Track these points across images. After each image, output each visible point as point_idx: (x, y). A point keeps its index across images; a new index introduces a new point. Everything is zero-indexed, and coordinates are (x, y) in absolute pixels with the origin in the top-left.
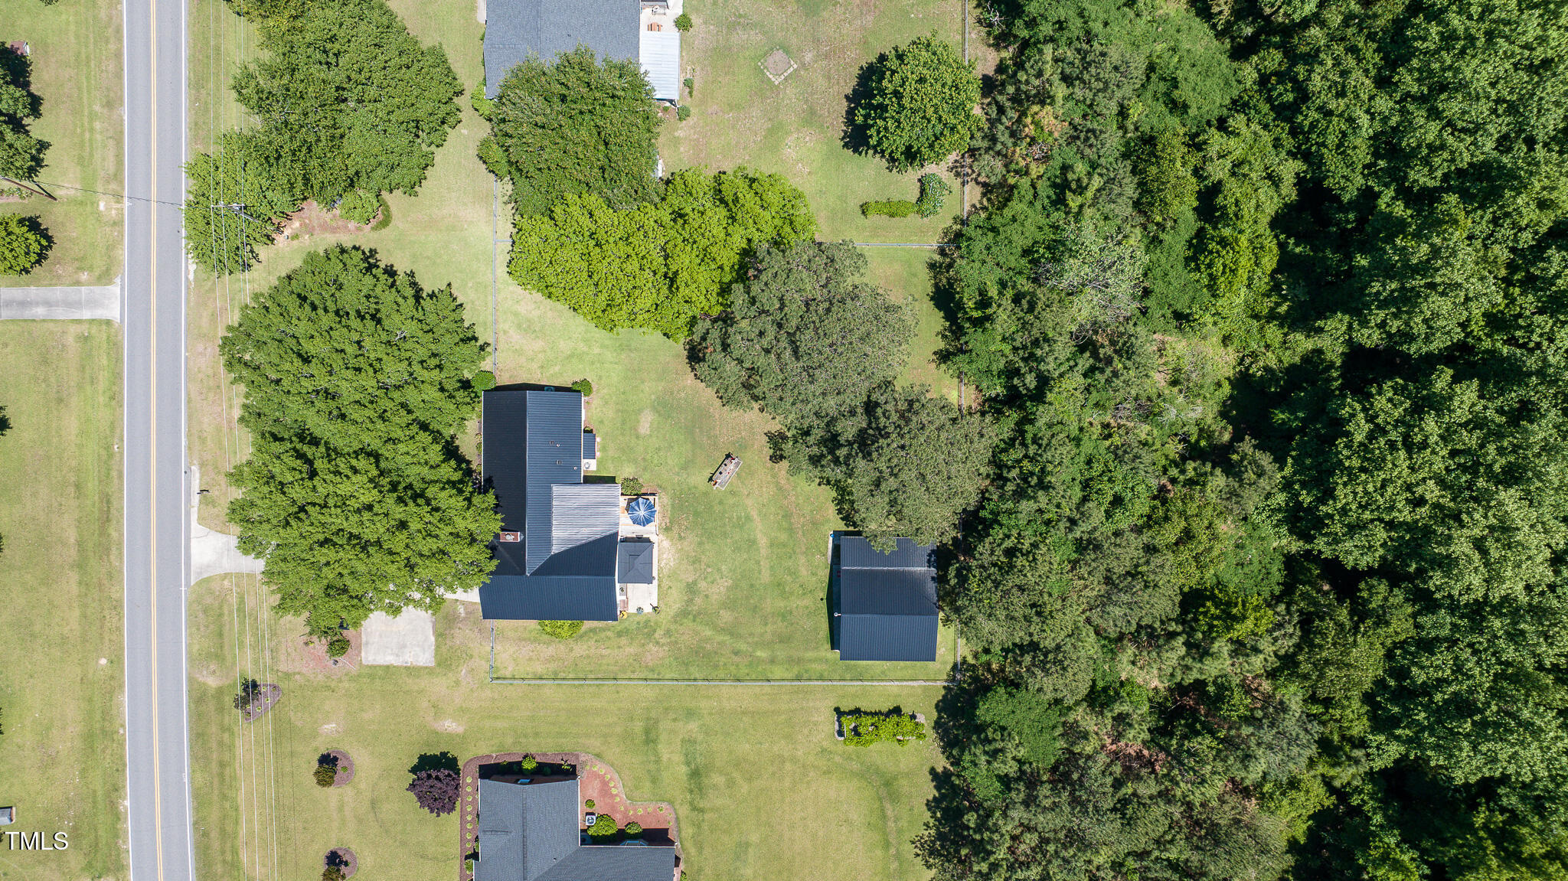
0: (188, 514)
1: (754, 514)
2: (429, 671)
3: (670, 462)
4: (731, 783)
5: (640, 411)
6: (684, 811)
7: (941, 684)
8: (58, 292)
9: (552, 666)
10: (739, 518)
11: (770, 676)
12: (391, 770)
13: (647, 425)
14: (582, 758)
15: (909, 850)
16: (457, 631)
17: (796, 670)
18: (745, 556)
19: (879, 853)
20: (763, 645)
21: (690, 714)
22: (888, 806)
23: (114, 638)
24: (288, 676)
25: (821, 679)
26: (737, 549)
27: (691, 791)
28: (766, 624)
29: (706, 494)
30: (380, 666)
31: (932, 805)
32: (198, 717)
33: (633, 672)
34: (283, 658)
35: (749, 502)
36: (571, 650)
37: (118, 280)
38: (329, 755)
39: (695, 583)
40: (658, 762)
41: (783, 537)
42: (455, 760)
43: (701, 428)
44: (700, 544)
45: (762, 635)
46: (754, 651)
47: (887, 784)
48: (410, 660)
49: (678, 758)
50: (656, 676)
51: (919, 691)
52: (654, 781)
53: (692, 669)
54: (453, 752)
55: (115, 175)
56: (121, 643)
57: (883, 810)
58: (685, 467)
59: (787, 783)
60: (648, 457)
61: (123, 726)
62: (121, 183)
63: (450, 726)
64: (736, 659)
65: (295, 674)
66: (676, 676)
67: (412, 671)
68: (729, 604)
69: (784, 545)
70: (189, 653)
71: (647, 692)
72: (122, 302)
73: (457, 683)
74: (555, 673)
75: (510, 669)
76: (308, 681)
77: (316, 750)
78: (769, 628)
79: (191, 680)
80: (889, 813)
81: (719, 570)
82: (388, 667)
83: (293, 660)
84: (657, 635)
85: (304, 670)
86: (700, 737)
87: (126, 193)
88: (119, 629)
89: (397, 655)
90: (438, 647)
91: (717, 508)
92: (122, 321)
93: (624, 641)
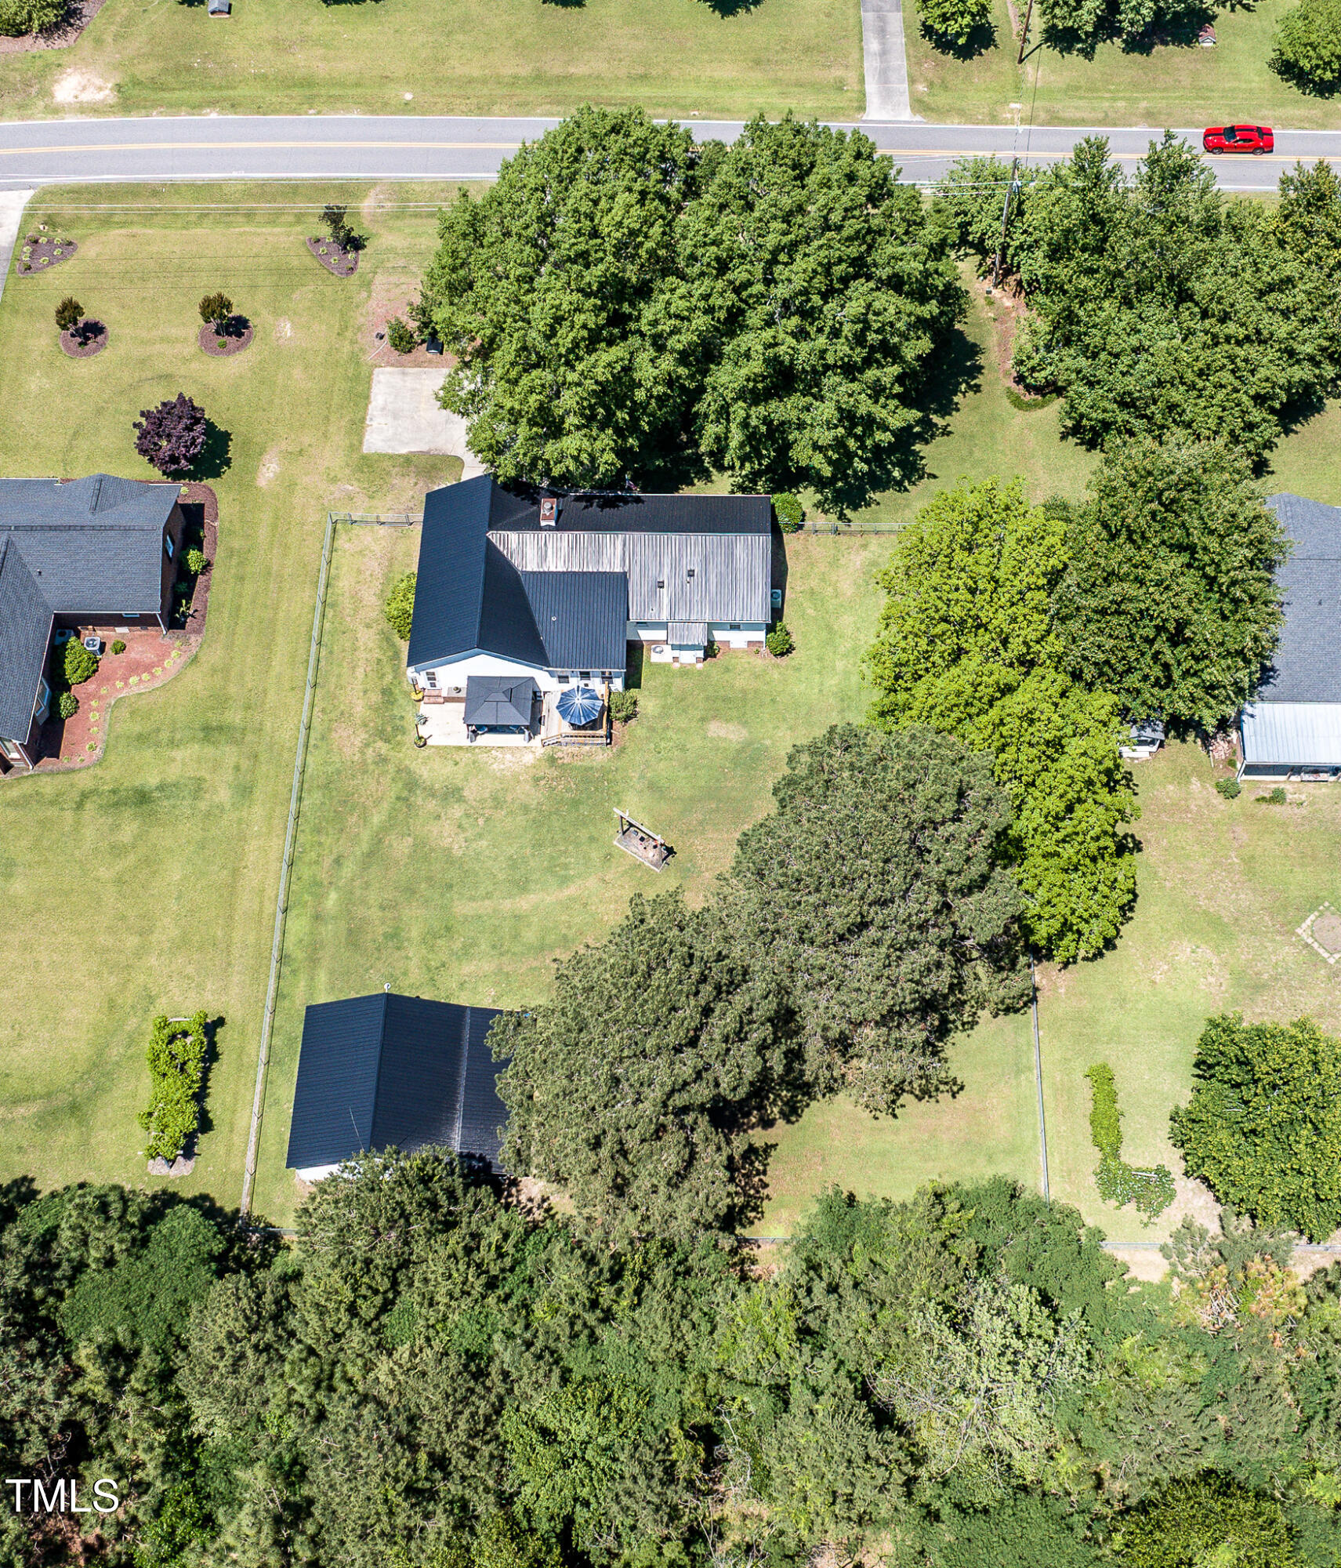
1: (571, 890)
2: (355, 446)
3: (662, 765)
4: (118, 851)
5: (745, 724)
6: (84, 781)
7: (244, 1205)
8: (899, 62)
9: (346, 603)
10: (566, 866)
11: (292, 914)
12: (214, 399)
13: (722, 734)
14: (193, 638)
16: (413, 481)
17: (299, 954)
18: (501, 876)
20: (349, 901)
21: (245, 791)
22: (34, 1108)
23: (439, 106)
24: (367, 285)
25: (279, 995)
26: (513, 863)
27: (114, 792)
28: (382, 908)
29: (608, 817)
30: (369, 388)
31: (24, 1187)
32: (318, 188)
33: (323, 711)
34: (394, 279)
35: (592, 882)
36: (368, 626)
37: (918, 118)
38: (247, 327)
39: (461, 799)
40: (173, 743)
41: (530, 936)
42: (217, 474)
43: (717, 810)
44: (526, 809)
45: (363, 902)
46: (338, 889)
47: (74, 1108)
48: (375, 424)
49: (173, 773)
50: (312, 742)
51: (234, 1166)
52: (141, 739)
53: (317, 796)
54: (228, 473)
55: (1058, 118)
56: (432, 113)
57: (27, 1099)
58: (652, 786)
59: (105, 940)
60: (670, 733)
61: (319, 113)
62: (1049, 123)
63: (269, 472)
64: (328, 861)
65: (370, 292)
66: (309, 770)
67: (358, 426)
68: (422, 850)
69: (516, 936)
70: (412, 181)
71: (286, 729)
72: (890, 122)
73: (334, 480)
74: (333, 605)
75: (347, 546)
76: (357, 307)
77: (256, 314)
78: (375, 914)
79: (372, 183)
80: (21, 1110)
81: (480, 836)
82: (368, 397)
83: (388, 291)
84: (380, 744)
85: (373, 303)
86: (202, 805)
87: (1033, 127)
88: (451, 111)
89: (383, 409)
90: (391, 457)
91: (583, 834)
92: (864, 122)
93: (375, 698)
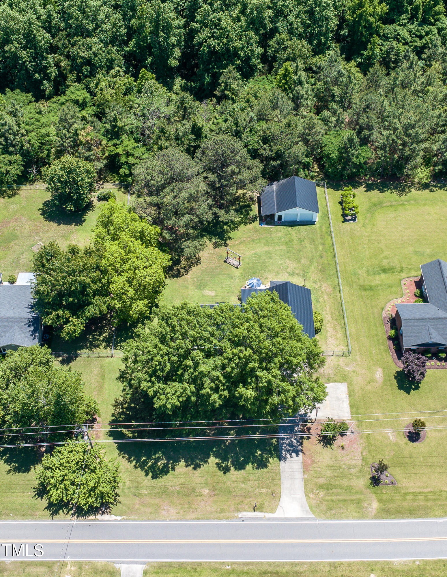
0: (269, 519)
1: (253, 252)
2: (350, 385)
3: (229, 283)
4: (386, 258)
5: (203, 296)
6: (404, 275)
7: (326, 189)
9: (339, 329)
10: (255, 257)
11: (331, 245)
12: (410, 403)
13: (210, 292)
14: (386, 315)
15: (403, 197)
16: (325, 372)
17: (326, 236)
18: (274, 255)
19: (407, 207)
20: (316, 247)
22: (385, 205)
23: (355, 569)
24: (364, 459)
25: (330, 228)
26: (271, 258)
27: (393, 272)
28: (306, 247)
29: (244, 270)
30: (351, 410)
31: (382, 191)
32: (399, 513)
33: (337, 296)
34: (354, 462)
35: (247, 254)
36: (329, 321)
37: (117, 566)
38: (408, 436)
39: (289, 273)
40: (381, 285)
41: (263, 241)
42: (397, 372)
43: (212, 272)
44: (269, 271)
45: (311, 248)
46: (320, 250)
47: (374, 205)
48: (345, 395)
49: (377, 277)
50: (338, 287)
51: (330, 196)
52: (391, 286)
53: (332, 273)
54: (394, 373)
55: (49, 567)
56: (359, 563)
57: (388, 206)
58: (232, 278)
59: (381, 238)
60: (227, 291)
61: (414, 562)
62: (54, 563)
63: (379, 374)
64: (324, 257)
65: (362, 455)
66: (336, 279)
67: (351, 394)
68: (299, 260)
69: (267, 241)
70: (359, 518)
71: (345, 291)
72: (132, 563)
73: (354, 372)
74: (342, 328)
75: (343, 347)
76: (365, 448)
77: (406, 444)
78: (308, 246)
79: (376, 517)
80: (388, 204)
81: (281, 264)
82: (351, 406)
83: (354, 456)
84: (317, 287)
85: (360, 450)
86: (365, 269)
87: (62, 560)
88: (350, 565)
89: (343, 401)
90: (335, 381)
91: (251, 265)
92: (144, 563)
